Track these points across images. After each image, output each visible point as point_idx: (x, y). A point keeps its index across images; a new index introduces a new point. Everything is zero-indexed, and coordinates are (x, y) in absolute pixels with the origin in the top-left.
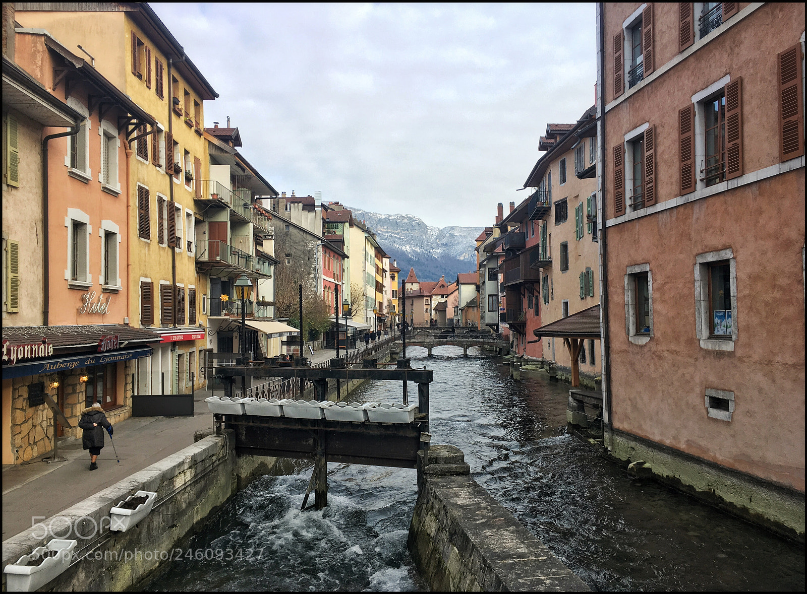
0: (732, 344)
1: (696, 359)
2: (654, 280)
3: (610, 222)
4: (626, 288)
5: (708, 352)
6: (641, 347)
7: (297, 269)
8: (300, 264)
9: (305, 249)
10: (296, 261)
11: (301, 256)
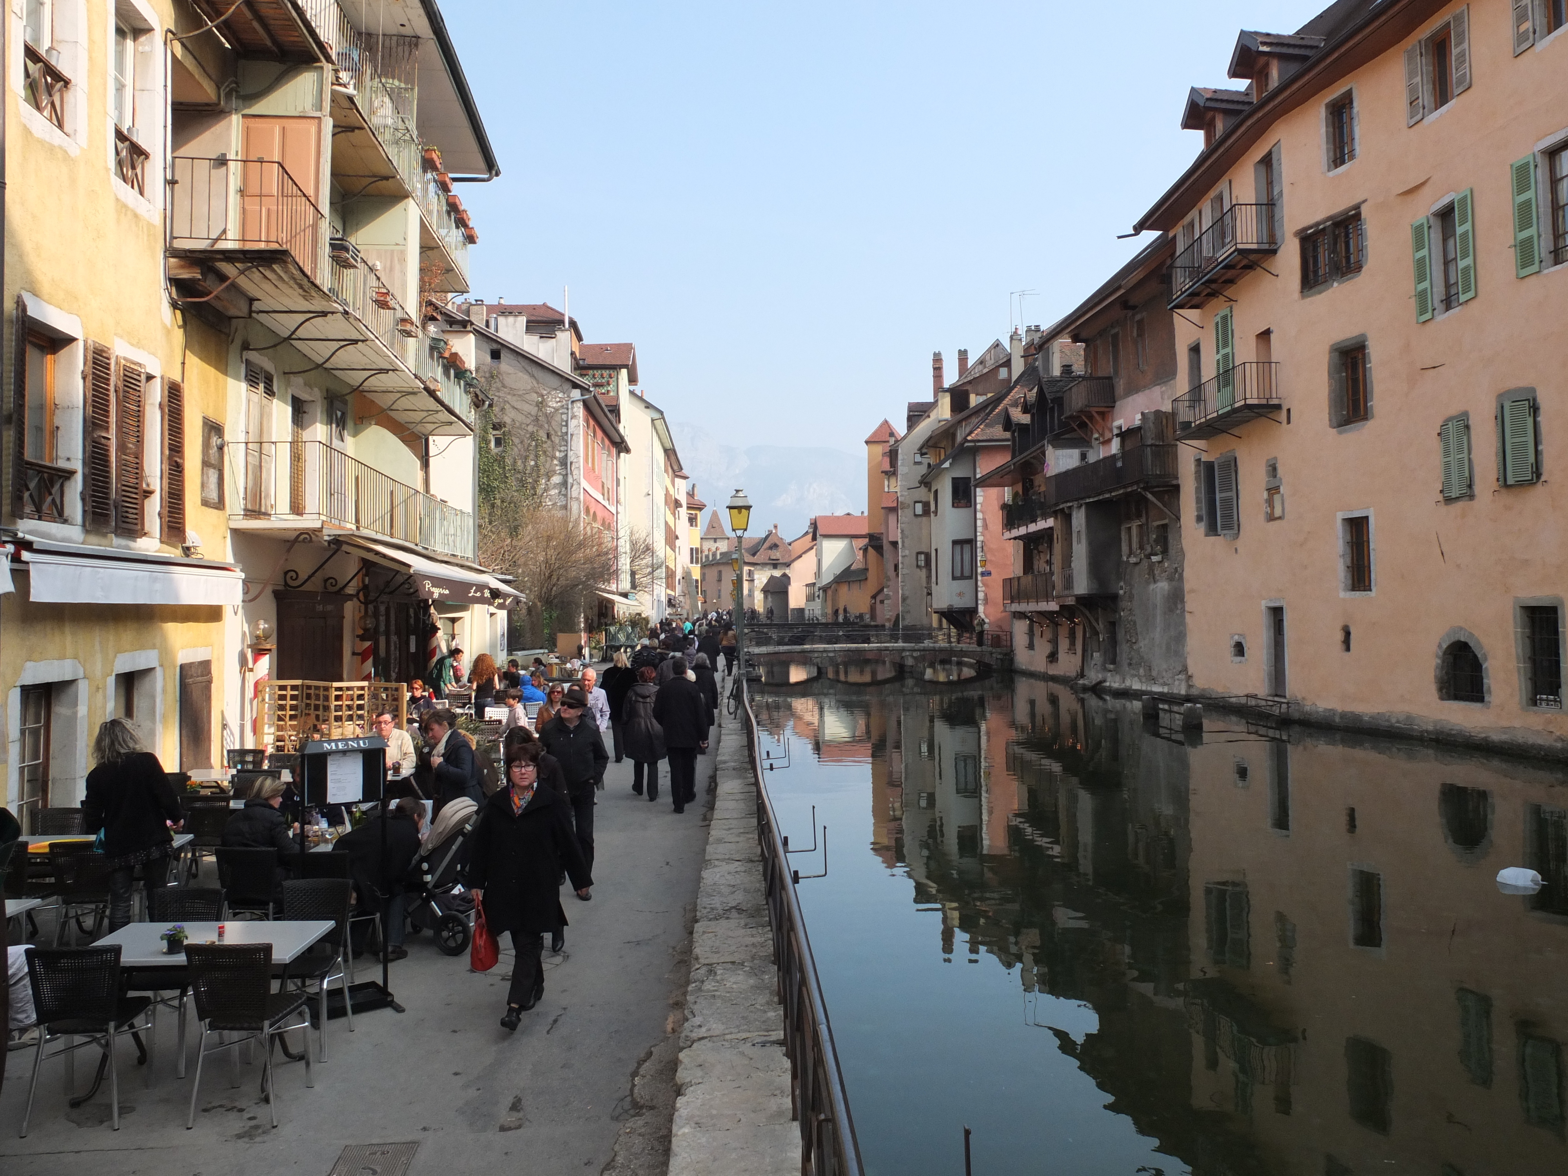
7: (519, 463)
8: (528, 450)
9: (540, 410)
10: (516, 441)
11: (530, 428)
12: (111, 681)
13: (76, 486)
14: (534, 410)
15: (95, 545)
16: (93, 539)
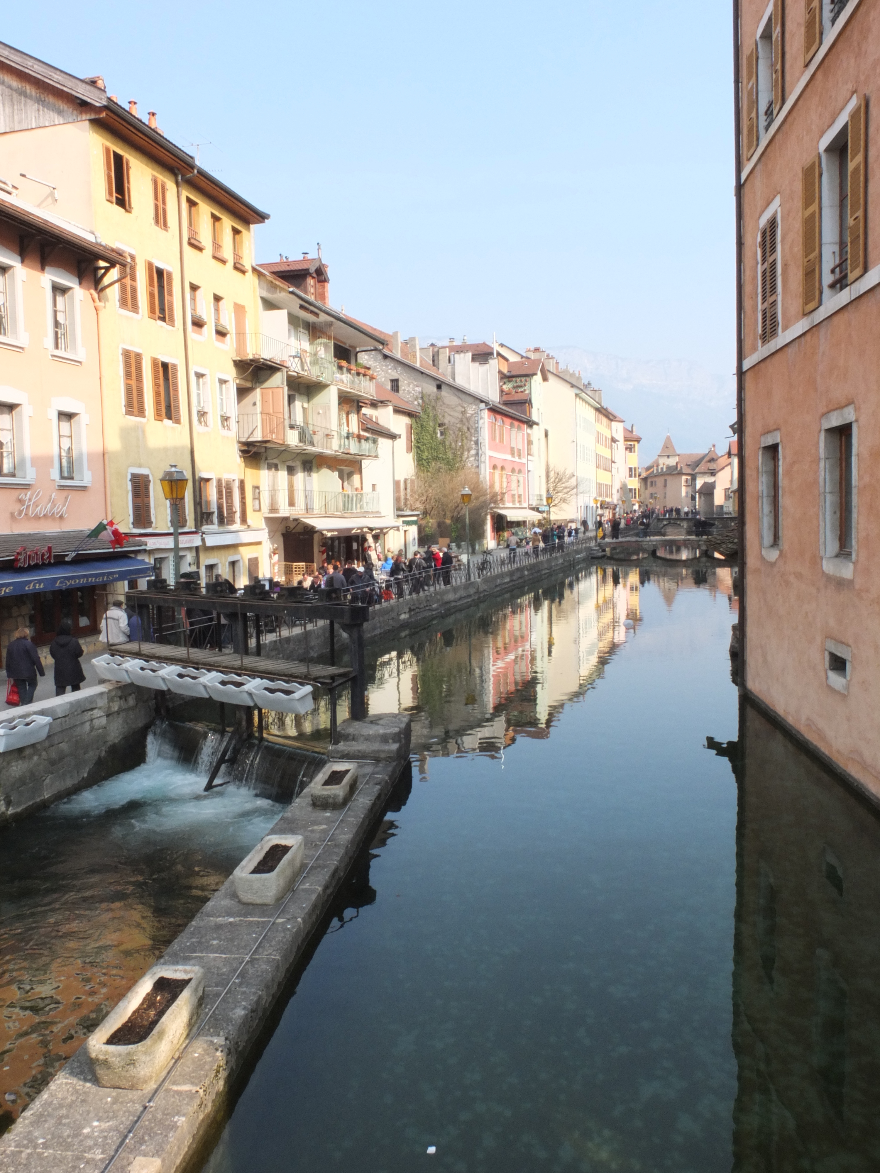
0: (851, 566)
1: (818, 590)
2: (784, 458)
3: (747, 364)
4: (760, 470)
5: (829, 578)
6: (772, 565)
7: (453, 444)
8: (457, 437)
9: (463, 415)
10: (451, 432)
11: (458, 425)
12: (227, 564)
13: (216, 515)
14: (460, 416)
15: (221, 529)
16: (221, 527)
